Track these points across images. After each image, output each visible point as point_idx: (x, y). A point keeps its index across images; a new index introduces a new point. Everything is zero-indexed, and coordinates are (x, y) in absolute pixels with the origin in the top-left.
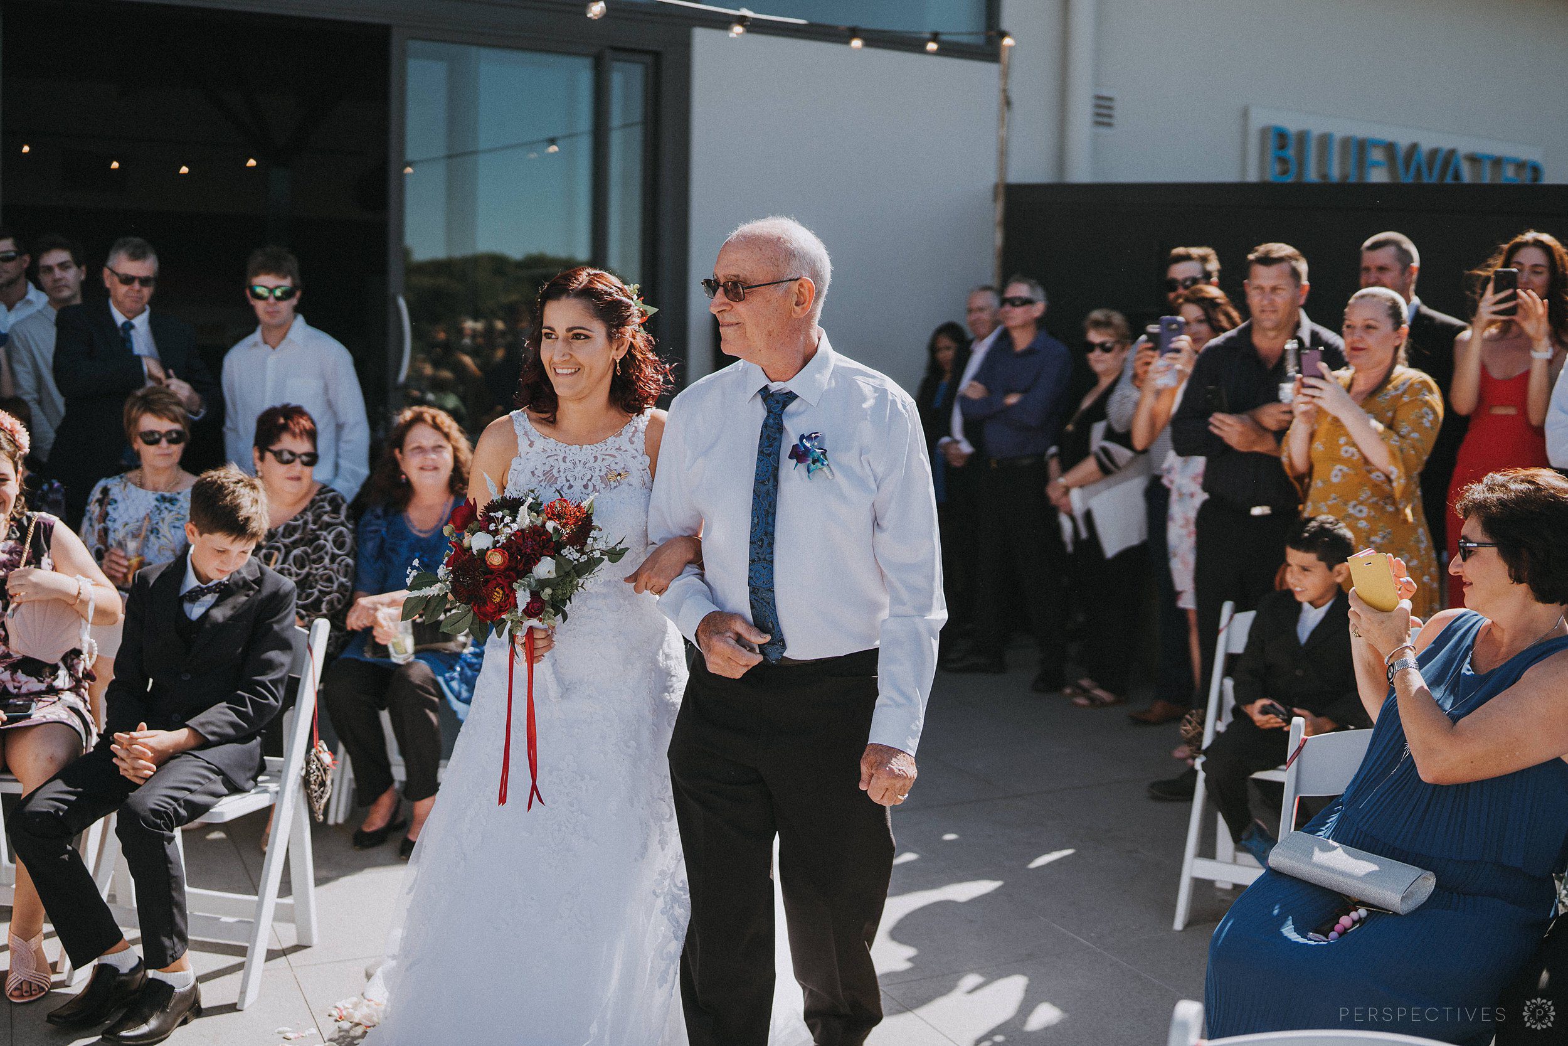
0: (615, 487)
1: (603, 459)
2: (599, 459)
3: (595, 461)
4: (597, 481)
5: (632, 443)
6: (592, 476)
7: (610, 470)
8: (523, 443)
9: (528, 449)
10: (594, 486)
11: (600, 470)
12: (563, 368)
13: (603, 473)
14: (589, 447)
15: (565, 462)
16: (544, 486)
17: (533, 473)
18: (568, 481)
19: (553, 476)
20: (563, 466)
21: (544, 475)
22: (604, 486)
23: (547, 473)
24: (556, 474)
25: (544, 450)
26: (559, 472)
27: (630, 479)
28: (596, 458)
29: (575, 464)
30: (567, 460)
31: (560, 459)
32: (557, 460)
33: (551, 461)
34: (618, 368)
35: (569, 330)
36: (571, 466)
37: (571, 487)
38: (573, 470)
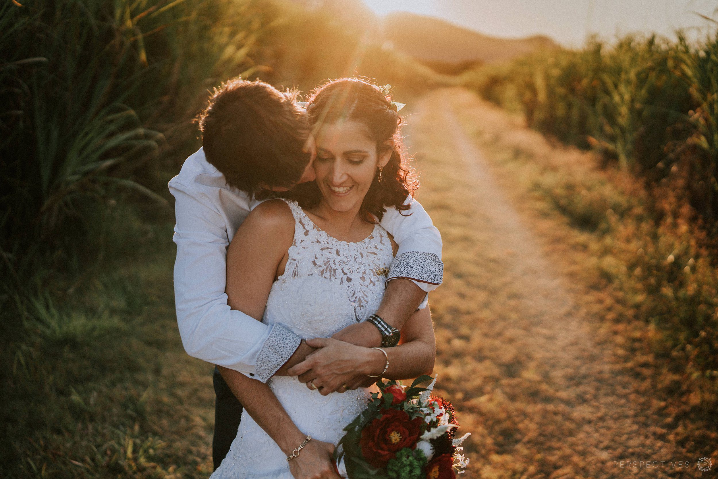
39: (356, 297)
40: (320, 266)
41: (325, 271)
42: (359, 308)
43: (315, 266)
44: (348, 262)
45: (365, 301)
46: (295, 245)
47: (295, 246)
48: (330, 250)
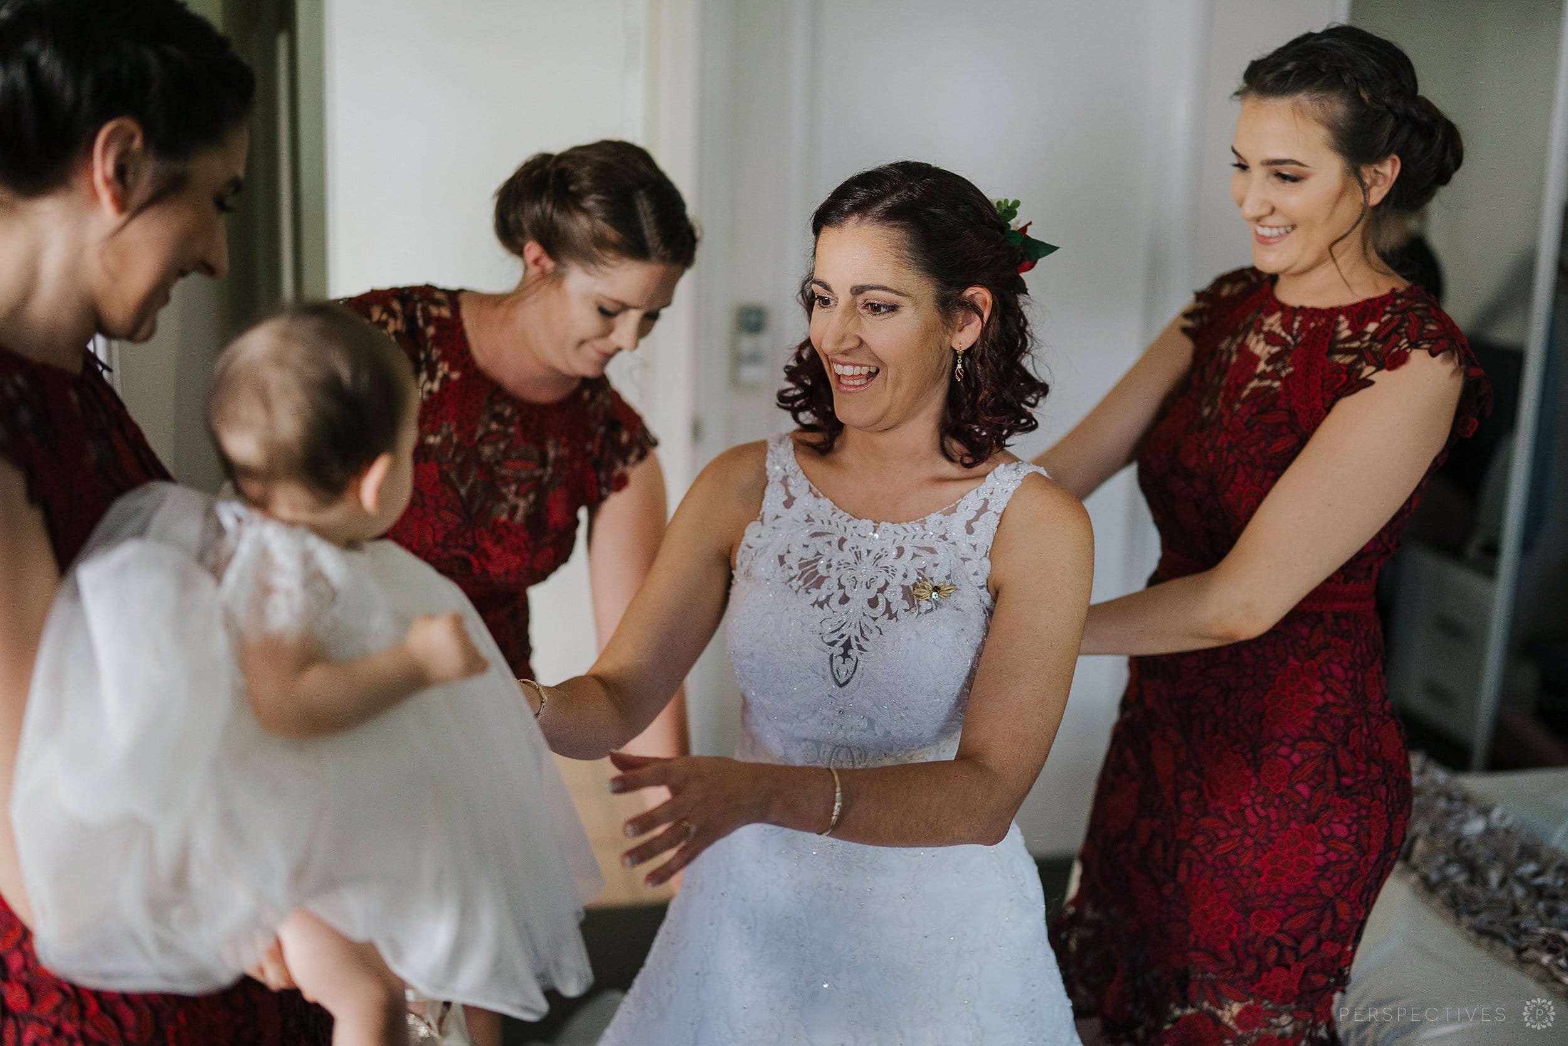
0: (927, 611)
1: (915, 556)
2: (908, 554)
3: (899, 555)
4: (895, 595)
5: (970, 530)
6: (887, 584)
7: (923, 576)
8: (773, 499)
9: (781, 509)
10: (888, 604)
11: (905, 576)
12: (844, 364)
13: (909, 582)
14: (889, 525)
15: (841, 548)
16: (795, 588)
17: (781, 559)
18: (841, 587)
19: (817, 572)
20: (838, 556)
21: (801, 566)
22: (907, 606)
23: (808, 563)
24: (822, 571)
25: (809, 520)
26: (829, 566)
27: (957, 599)
28: (901, 551)
29: (858, 556)
30: (846, 546)
31: (835, 540)
32: (829, 543)
33: (819, 542)
34: (959, 366)
35: (858, 290)
36: (852, 558)
37: (844, 600)
38: (853, 566)
39: (842, 636)
40: (791, 568)
41: (797, 578)
42: (841, 659)
43: (781, 566)
44: (856, 563)
45: (860, 647)
46: (762, 520)
47: (760, 523)
48: (826, 538)
